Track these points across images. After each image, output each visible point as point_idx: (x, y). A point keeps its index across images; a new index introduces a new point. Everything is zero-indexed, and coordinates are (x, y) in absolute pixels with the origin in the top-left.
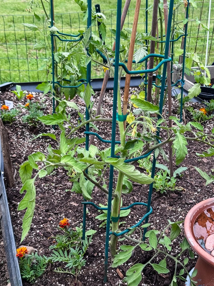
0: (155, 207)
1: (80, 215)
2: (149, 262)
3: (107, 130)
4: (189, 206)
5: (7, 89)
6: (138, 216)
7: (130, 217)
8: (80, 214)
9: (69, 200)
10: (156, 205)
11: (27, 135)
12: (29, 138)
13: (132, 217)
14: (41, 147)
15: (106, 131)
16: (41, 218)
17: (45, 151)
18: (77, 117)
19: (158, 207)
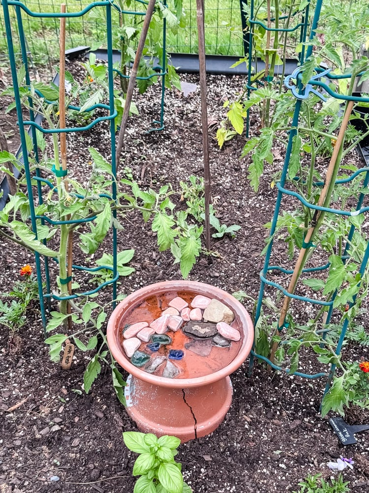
0: (168, 272)
1: (80, 262)
2: (73, 336)
3: (184, 147)
4: (211, 279)
5: (80, 56)
6: (141, 279)
7: (130, 278)
8: (81, 260)
9: (78, 240)
10: (171, 270)
11: (72, 136)
12: (72, 142)
13: (134, 278)
14: (80, 158)
15: (182, 147)
16: (29, 256)
17: (83, 165)
18: (154, 118)
19: (172, 273)
